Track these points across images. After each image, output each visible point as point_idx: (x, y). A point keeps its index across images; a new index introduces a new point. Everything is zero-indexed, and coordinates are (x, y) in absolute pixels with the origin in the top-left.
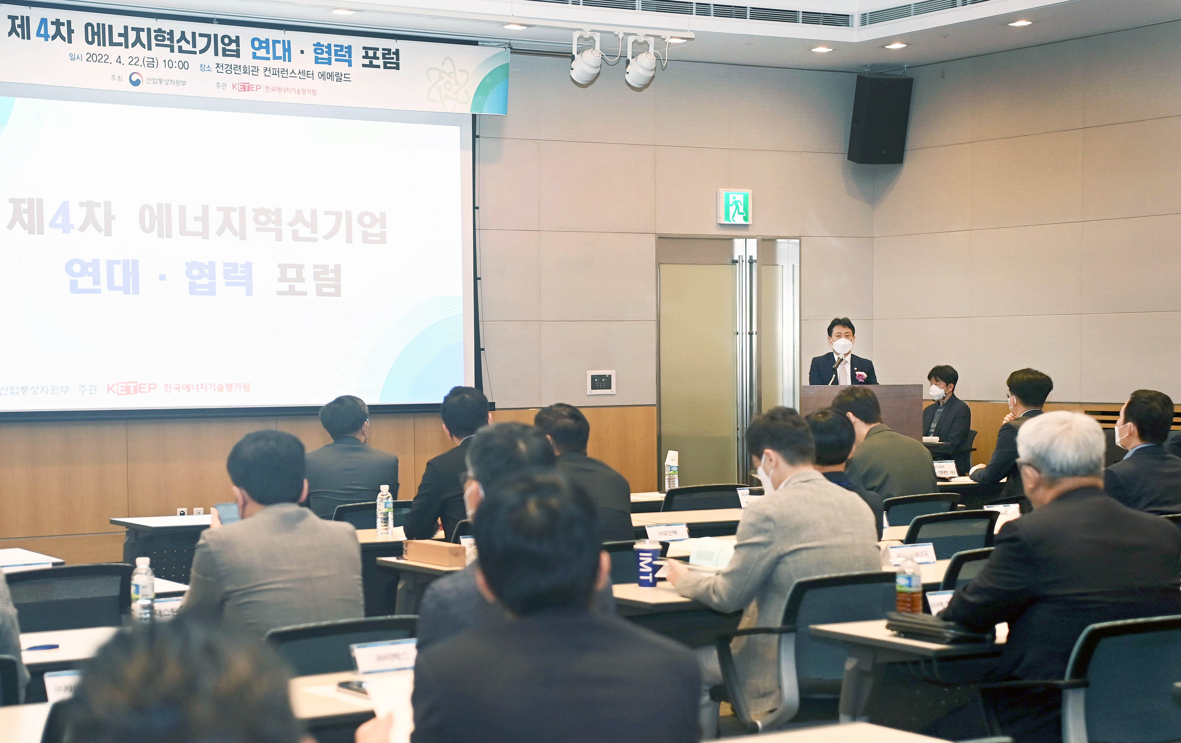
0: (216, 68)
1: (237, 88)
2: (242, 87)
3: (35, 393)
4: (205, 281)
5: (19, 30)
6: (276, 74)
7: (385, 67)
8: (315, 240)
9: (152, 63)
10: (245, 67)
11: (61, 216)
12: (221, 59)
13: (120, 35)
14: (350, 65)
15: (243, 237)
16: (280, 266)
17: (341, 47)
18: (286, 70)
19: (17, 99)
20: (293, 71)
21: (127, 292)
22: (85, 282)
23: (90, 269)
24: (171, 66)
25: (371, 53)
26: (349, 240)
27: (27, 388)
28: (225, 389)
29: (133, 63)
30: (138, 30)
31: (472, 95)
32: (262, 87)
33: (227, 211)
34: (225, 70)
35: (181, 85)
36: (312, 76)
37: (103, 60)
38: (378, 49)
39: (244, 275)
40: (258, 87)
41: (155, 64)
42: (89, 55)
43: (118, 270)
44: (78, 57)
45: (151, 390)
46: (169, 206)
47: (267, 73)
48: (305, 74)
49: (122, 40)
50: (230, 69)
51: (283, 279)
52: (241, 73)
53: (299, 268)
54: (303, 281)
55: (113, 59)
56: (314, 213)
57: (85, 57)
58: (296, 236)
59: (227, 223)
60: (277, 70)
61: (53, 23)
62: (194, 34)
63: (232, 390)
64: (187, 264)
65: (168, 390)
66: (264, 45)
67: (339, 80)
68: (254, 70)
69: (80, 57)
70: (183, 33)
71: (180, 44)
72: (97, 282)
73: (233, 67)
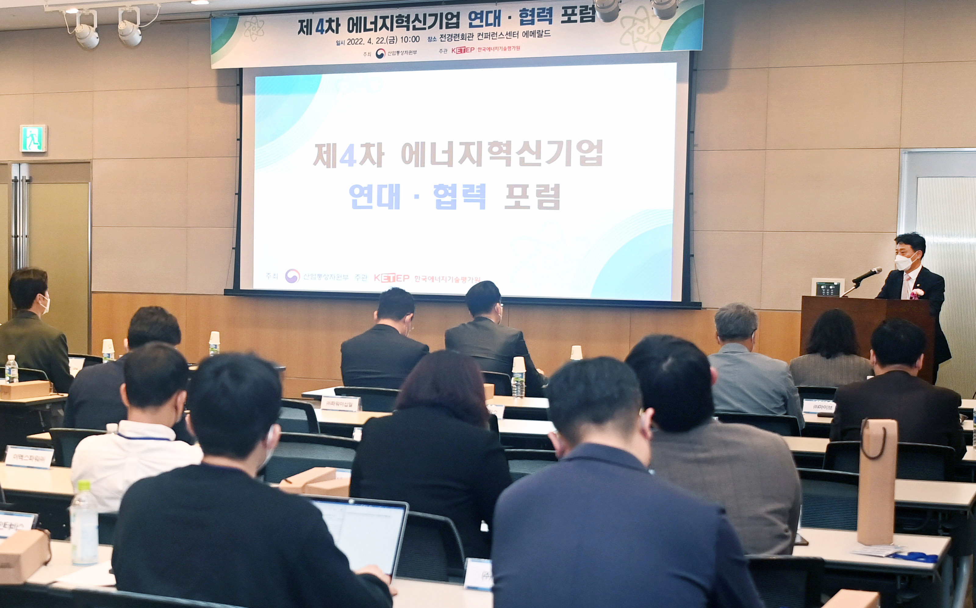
0: (440, 38)
1: (456, 51)
2: (459, 50)
3: (326, 279)
4: (448, 199)
5: (305, 29)
6: (487, 38)
7: (582, 21)
8: (539, 165)
9: (393, 41)
10: (463, 35)
11: (348, 155)
12: (445, 31)
13: (371, 23)
14: (551, 23)
15: (479, 164)
16: (508, 186)
17: (544, 9)
18: (495, 33)
19: (323, 75)
20: (501, 34)
21: (390, 207)
22: (362, 201)
23: (366, 192)
24: (406, 41)
25: (569, 11)
26: (568, 163)
27: (321, 275)
28: (461, 281)
29: (379, 42)
30: (384, 18)
31: (663, 36)
32: (475, 49)
33: (467, 145)
34: (447, 39)
35: (413, 54)
36: (517, 35)
37: (358, 43)
38: (576, 7)
39: (479, 193)
40: (472, 49)
41: (395, 41)
42: (349, 40)
43: (385, 192)
44: (342, 43)
45: (405, 280)
46: (423, 144)
47: (480, 37)
48: (511, 34)
49: (373, 26)
50: (451, 38)
51: (511, 195)
52: (459, 39)
53: (524, 187)
54: (527, 197)
55: (365, 41)
56: (538, 143)
57: (347, 42)
58: (522, 162)
59: (467, 154)
60: (488, 34)
61: (327, 21)
62: (425, 15)
63: (465, 282)
64: (435, 186)
65: (418, 280)
66: (479, 16)
67: (540, 36)
68: (470, 36)
69: (343, 42)
70: (417, 16)
71: (414, 24)
72: (370, 201)
73: (453, 36)
